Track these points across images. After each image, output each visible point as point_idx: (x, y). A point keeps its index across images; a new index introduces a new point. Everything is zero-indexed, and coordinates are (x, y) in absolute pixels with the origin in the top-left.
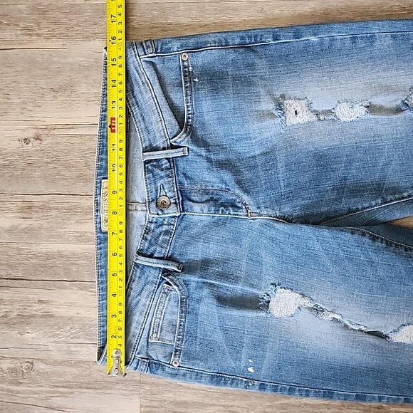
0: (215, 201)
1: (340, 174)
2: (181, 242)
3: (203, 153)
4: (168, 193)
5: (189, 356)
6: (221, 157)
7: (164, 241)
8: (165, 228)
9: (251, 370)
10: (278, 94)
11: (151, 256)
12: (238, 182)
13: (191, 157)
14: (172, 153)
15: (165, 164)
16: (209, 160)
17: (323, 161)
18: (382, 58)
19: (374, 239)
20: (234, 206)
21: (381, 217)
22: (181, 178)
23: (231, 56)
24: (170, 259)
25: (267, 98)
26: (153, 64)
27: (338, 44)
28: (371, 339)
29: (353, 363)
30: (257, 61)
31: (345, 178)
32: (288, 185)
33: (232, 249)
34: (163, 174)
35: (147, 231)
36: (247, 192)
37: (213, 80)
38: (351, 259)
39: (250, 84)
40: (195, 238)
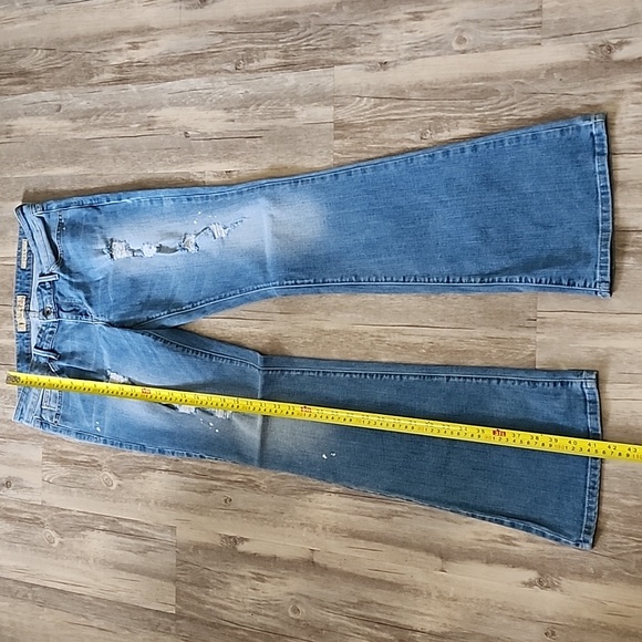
0: (76, 312)
1: (146, 293)
2: (59, 339)
3: (67, 278)
4: (49, 306)
5: (64, 419)
6: (79, 280)
7: (50, 339)
8: (50, 329)
9: (98, 429)
10: (109, 238)
11: (41, 349)
12: (87, 298)
13: (61, 280)
14: (51, 278)
15: (48, 286)
16: (71, 283)
17: (135, 283)
18: (169, 214)
19: (156, 338)
20: (86, 315)
21: (165, 323)
22: (57, 295)
23: (84, 212)
24: (52, 351)
25: (102, 241)
26: (42, 219)
27: (143, 204)
28: (165, 409)
29: (157, 427)
30: (99, 216)
31: (149, 296)
32: (115, 301)
33: (88, 345)
34: (46, 292)
35: (41, 331)
36: (91, 305)
37: (73, 228)
38: (144, 352)
39: (93, 231)
40: (66, 337)
